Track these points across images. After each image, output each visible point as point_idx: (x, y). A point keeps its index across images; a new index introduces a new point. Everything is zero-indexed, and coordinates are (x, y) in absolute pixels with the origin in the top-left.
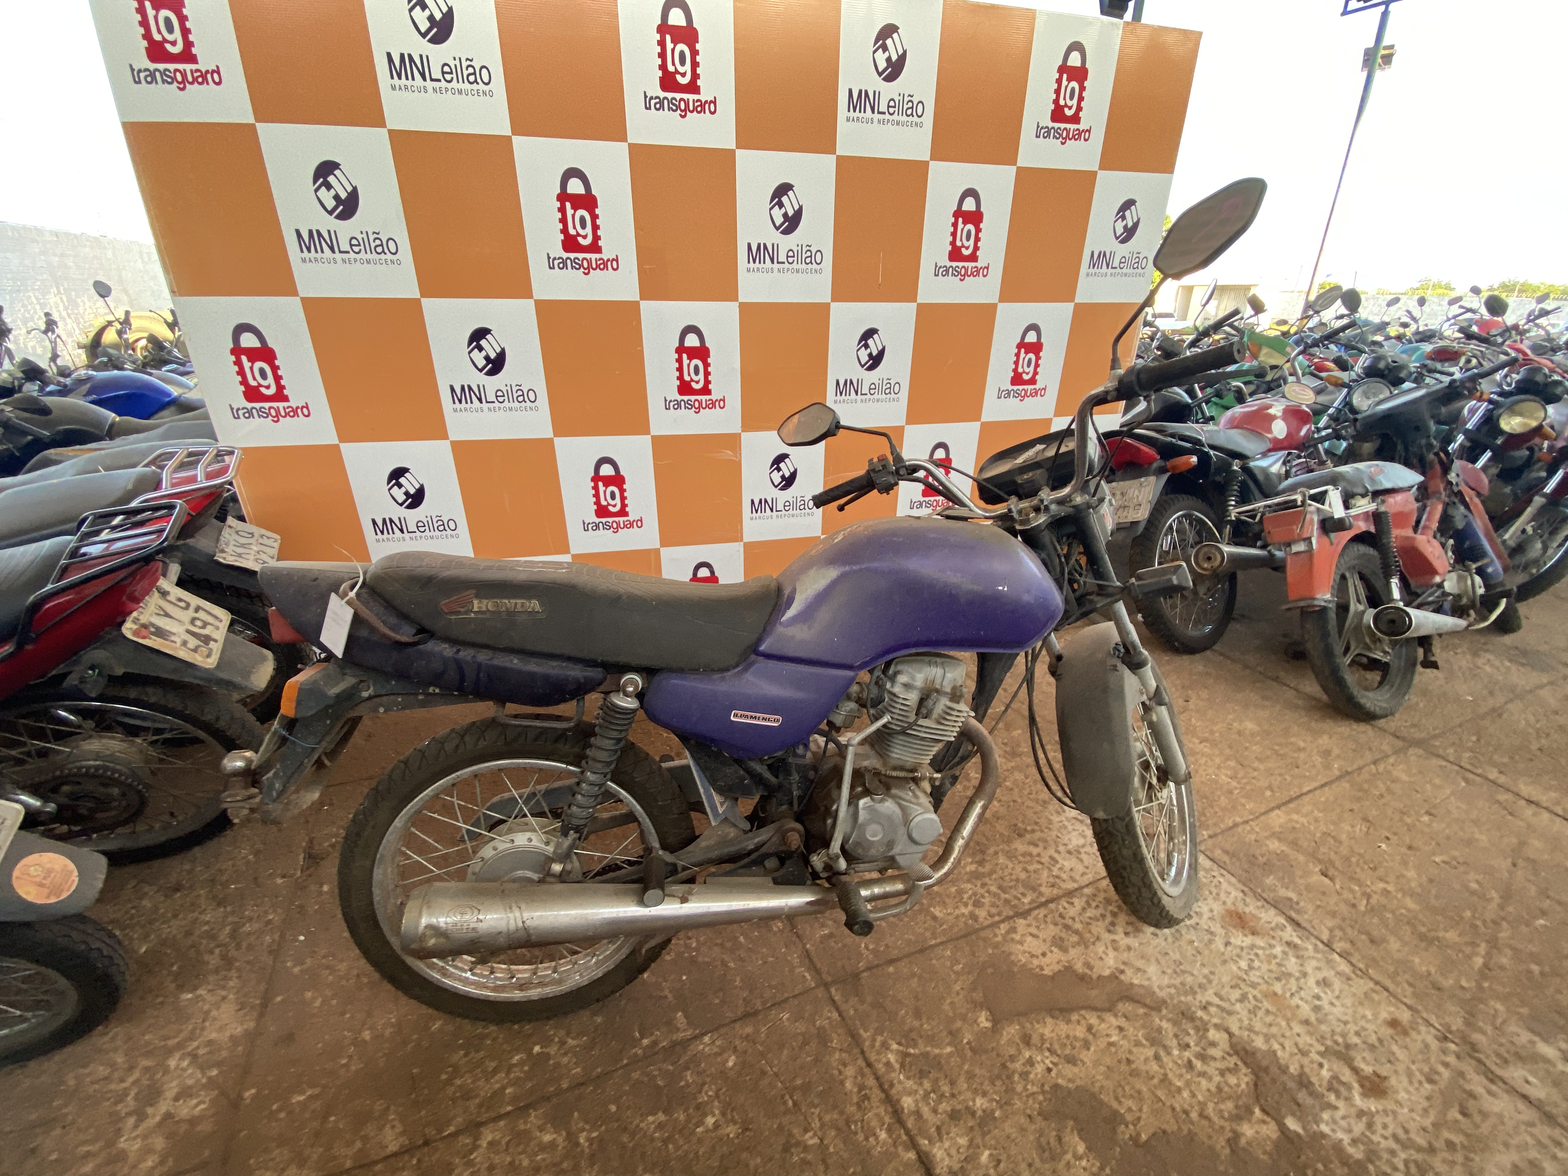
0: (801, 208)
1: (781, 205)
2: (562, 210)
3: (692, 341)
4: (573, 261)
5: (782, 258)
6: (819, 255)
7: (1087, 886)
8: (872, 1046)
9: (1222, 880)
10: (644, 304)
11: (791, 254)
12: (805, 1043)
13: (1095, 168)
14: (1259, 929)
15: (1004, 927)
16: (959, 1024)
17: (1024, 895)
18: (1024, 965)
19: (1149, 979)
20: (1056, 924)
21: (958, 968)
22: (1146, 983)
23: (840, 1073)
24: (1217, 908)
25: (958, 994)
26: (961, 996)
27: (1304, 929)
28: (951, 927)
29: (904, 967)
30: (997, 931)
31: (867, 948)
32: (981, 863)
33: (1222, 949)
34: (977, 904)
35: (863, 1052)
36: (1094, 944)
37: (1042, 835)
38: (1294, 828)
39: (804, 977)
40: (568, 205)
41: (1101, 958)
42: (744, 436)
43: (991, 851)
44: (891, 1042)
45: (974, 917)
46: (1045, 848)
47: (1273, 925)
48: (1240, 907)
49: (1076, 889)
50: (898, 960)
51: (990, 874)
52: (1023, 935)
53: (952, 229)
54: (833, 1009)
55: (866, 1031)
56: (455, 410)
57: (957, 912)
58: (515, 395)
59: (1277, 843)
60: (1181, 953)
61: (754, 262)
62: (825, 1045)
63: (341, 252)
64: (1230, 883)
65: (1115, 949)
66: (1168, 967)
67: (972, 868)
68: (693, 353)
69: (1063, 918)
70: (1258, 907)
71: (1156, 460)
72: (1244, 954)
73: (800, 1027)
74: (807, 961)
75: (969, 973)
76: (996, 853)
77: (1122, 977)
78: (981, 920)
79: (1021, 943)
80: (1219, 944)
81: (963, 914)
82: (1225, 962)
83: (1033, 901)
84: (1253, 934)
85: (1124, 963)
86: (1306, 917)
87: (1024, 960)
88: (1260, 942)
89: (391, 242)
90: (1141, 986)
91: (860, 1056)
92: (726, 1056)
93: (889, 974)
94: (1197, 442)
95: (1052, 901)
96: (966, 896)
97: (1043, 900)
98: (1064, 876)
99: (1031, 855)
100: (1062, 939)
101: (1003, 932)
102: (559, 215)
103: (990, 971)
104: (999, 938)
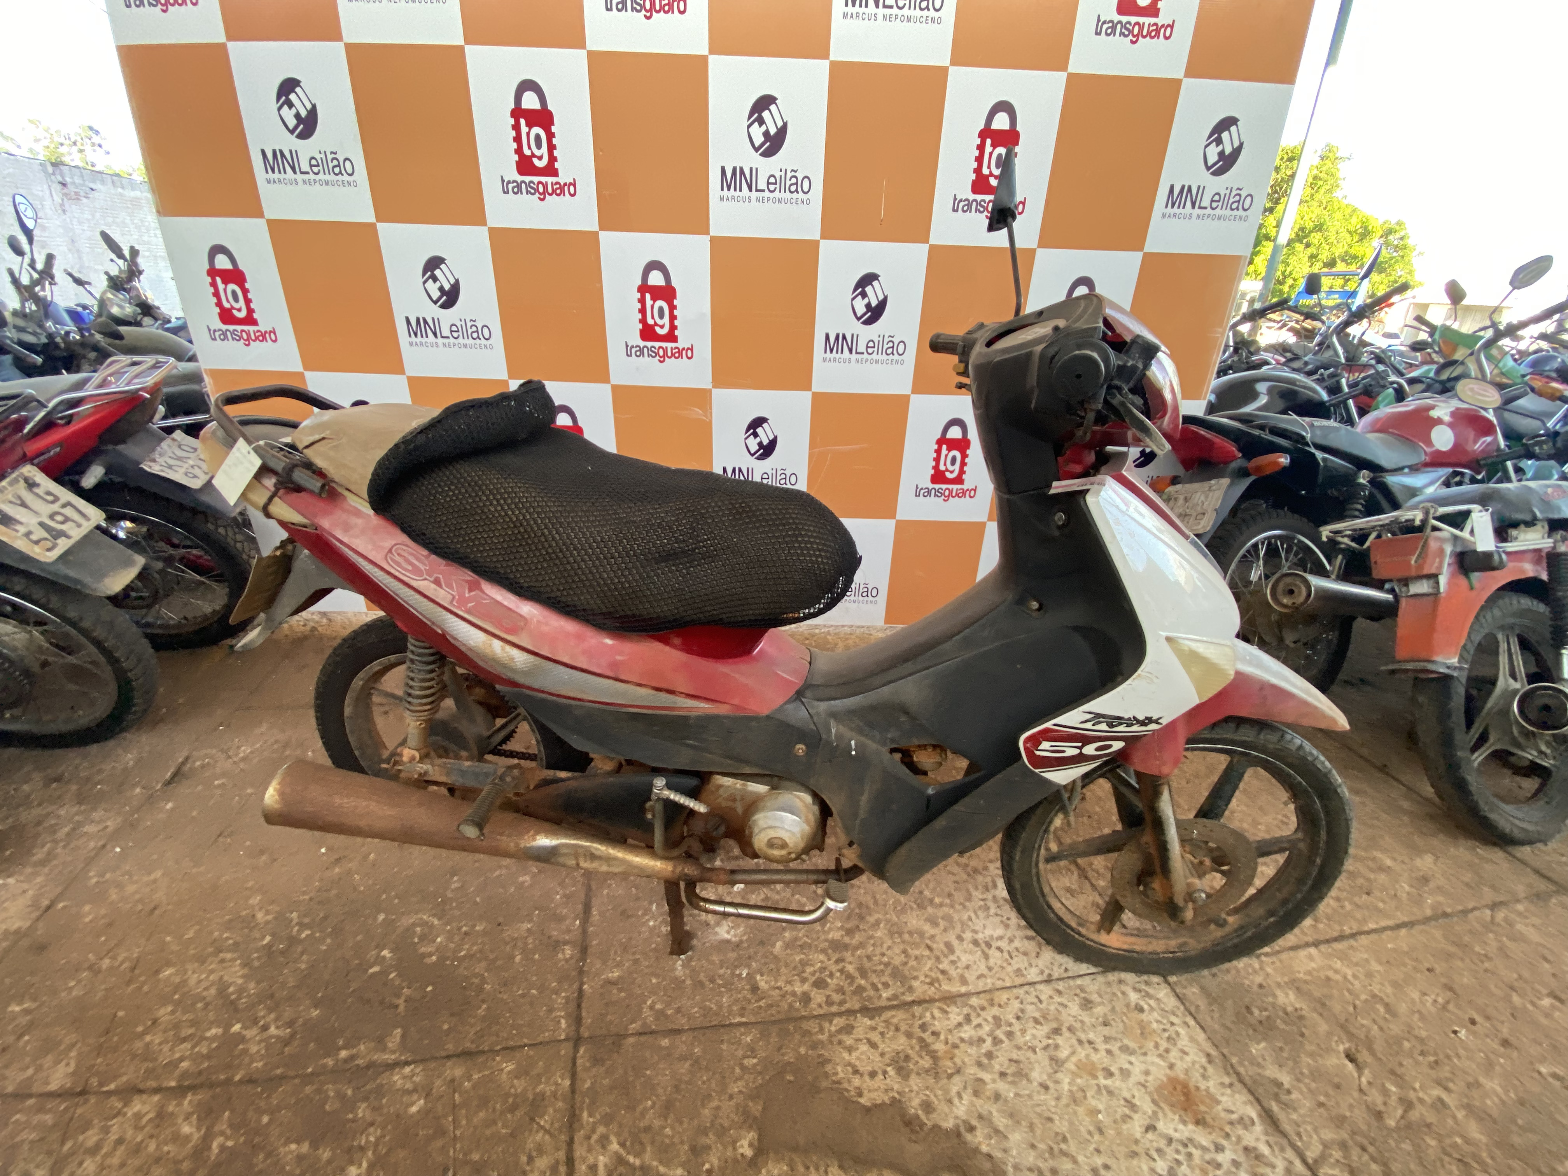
0: (785, 125)
1: (761, 122)
2: (516, 127)
3: (656, 279)
4: (528, 185)
5: (762, 185)
6: (806, 181)
7: (978, 993)
8: (588, 1138)
9: (1182, 1031)
10: (604, 236)
11: (772, 180)
12: (513, 1108)
13: (1180, 74)
14: (1209, 1119)
15: (839, 1022)
16: (710, 1139)
17: (886, 985)
18: (839, 1082)
19: (1005, 1151)
20: (909, 1035)
21: (750, 1062)
22: (998, 1154)
23: (531, 1159)
24: (1159, 1072)
25: (731, 1097)
26: (732, 1103)
27: (1284, 1135)
28: (770, 1006)
29: (681, 1045)
30: (826, 1025)
31: (651, 1008)
32: (850, 932)
33: (1138, 1135)
34: (820, 984)
35: (570, 1143)
36: (950, 1076)
37: (951, 911)
38: (1328, 979)
39: (559, 1022)
40: (523, 122)
41: (950, 1101)
42: (715, 392)
43: (872, 919)
44: (613, 1138)
45: (806, 999)
46: (945, 930)
47: (1234, 1117)
48: (1196, 1078)
49: (962, 995)
50: (678, 1032)
51: (856, 948)
52: (858, 1040)
53: (977, 153)
54: (568, 1075)
55: (590, 1116)
56: (411, 344)
57: (788, 988)
58: (470, 331)
59: (1292, 996)
60: (1071, 1123)
61: (729, 189)
62: (532, 1119)
63: (302, 173)
64: (1192, 1039)
65: (976, 1093)
66: (1042, 1140)
67: (835, 935)
68: (659, 293)
69: (924, 1031)
70: (1222, 1084)
71: (1234, 458)
72: (1170, 1151)
73: (520, 1085)
74: (572, 1006)
75: (760, 1073)
76: (877, 924)
77: (968, 1137)
78: (813, 1005)
79: (850, 1049)
80: (1136, 1127)
81: (794, 994)
82: (1134, 1154)
83: (895, 997)
84: (1197, 1123)
85: (980, 1117)
86: (1294, 1116)
87: (841, 1075)
88: (1203, 1138)
89: (347, 163)
90: (989, 1156)
91: (564, 1147)
92: (415, 1097)
93: (660, 1048)
94: (1299, 439)
95: (919, 1002)
96: (809, 970)
97: (909, 998)
98: (953, 973)
99: (921, 934)
100: (907, 1058)
101: (833, 1029)
102: (514, 134)
103: (790, 1077)
104: (824, 1037)
